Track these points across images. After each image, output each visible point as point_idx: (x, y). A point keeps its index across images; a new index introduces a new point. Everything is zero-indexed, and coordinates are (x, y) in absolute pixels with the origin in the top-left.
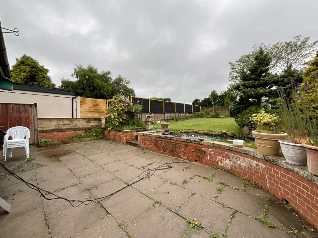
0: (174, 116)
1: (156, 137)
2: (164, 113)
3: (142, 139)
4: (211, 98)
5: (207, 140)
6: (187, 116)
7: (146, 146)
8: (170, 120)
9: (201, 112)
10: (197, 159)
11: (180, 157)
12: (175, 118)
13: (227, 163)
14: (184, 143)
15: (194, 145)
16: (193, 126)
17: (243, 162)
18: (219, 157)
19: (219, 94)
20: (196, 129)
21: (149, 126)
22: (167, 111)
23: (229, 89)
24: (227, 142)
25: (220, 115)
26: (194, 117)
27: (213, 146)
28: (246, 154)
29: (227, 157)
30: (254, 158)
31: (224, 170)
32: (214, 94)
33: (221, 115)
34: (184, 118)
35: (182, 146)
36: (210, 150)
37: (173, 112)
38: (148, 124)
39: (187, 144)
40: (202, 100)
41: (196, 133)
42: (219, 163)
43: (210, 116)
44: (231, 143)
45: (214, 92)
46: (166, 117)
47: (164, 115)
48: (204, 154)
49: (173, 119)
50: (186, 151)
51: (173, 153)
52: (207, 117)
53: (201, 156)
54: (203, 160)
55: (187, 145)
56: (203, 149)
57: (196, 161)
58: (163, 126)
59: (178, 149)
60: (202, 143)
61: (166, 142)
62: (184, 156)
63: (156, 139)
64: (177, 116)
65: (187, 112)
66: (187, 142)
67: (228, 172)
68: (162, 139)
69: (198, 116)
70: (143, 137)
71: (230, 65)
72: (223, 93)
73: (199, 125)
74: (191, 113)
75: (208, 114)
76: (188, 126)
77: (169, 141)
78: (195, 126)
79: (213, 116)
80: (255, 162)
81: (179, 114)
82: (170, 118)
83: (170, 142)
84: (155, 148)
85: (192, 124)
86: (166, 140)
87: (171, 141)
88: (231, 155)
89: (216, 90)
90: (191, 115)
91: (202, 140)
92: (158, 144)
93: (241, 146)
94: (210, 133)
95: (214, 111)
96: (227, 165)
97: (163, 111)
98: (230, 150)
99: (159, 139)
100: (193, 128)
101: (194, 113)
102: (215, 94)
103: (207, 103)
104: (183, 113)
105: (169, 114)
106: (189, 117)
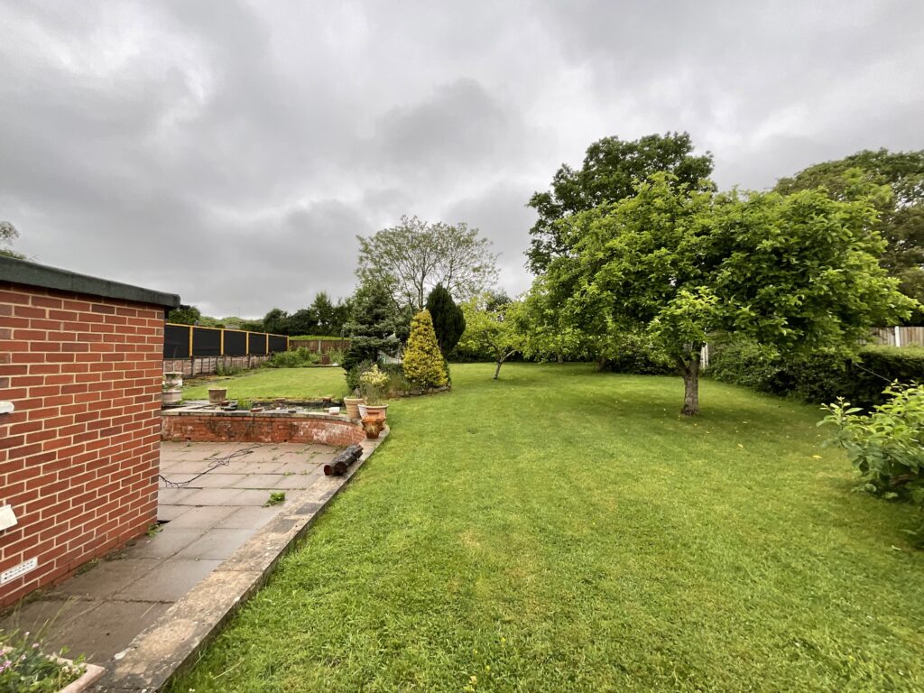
0: (220, 364)
1: (212, 416)
2: (192, 358)
3: (175, 424)
4: (315, 311)
5: (302, 412)
6: (253, 363)
7: (186, 436)
8: (208, 374)
9: (288, 354)
10: (287, 438)
11: (260, 440)
12: (221, 369)
13: (323, 435)
14: (268, 419)
15: (283, 420)
16: (276, 390)
17: (337, 430)
18: (315, 430)
19: (335, 304)
20: (281, 395)
21: (173, 395)
22: (200, 353)
23: (360, 290)
24: (324, 411)
25: (331, 360)
26: (271, 364)
27: (307, 418)
28: (339, 421)
29: (323, 428)
30: (345, 423)
31: (320, 443)
32: (322, 303)
33: (334, 361)
34: (246, 367)
35: (264, 423)
36: (304, 423)
37: (216, 353)
38: (169, 391)
39: (273, 419)
40: (292, 314)
41: (283, 403)
42: (315, 437)
43: (310, 362)
44: (328, 411)
45: (323, 296)
46: (197, 368)
47: (192, 362)
48: (295, 429)
49: (216, 373)
50: (270, 431)
51: (248, 437)
52: (304, 364)
53: (293, 433)
54: (295, 438)
55: (272, 422)
56: (295, 423)
57: (285, 441)
58: (213, 394)
59: (256, 430)
60: (294, 415)
61: (235, 421)
62: (267, 437)
63: (213, 418)
64: (227, 364)
65: (253, 352)
66: (272, 416)
67: (323, 444)
68: (226, 418)
69: (282, 363)
70: (178, 419)
71: (359, 242)
72: (343, 302)
73: (288, 388)
74: (263, 353)
75: (306, 358)
76: (263, 390)
77: (240, 419)
78: (279, 390)
79: (317, 363)
80: (346, 426)
81: (234, 359)
82: (207, 371)
83: (243, 420)
84: (211, 435)
85: (272, 385)
86: (234, 418)
87: (245, 419)
88: (327, 424)
89: (328, 294)
90: (265, 358)
91: (294, 412)
92: (216, 429)
93: (337, 414)
94: (307, 401)
95: (319, 350)
96: (322, 437)
97: (189, 352)
98: (326, 419)
99: (219, 418)
100: (277, 394)
101: (273, 355)
102: (325, 304)
103: (304, 323)
104: (243, 354)
105: (206, 360)
106: (259, 366)
